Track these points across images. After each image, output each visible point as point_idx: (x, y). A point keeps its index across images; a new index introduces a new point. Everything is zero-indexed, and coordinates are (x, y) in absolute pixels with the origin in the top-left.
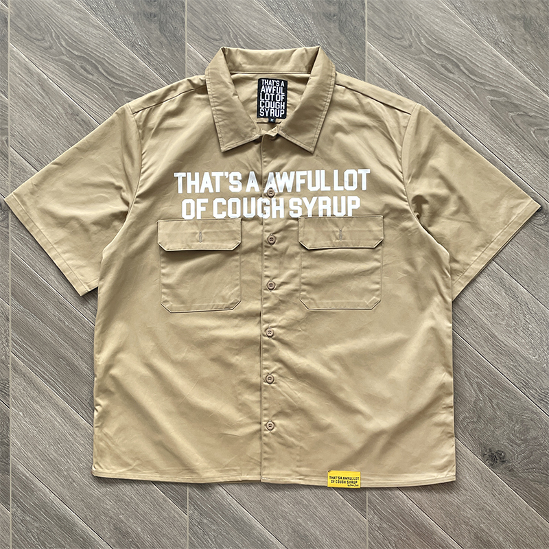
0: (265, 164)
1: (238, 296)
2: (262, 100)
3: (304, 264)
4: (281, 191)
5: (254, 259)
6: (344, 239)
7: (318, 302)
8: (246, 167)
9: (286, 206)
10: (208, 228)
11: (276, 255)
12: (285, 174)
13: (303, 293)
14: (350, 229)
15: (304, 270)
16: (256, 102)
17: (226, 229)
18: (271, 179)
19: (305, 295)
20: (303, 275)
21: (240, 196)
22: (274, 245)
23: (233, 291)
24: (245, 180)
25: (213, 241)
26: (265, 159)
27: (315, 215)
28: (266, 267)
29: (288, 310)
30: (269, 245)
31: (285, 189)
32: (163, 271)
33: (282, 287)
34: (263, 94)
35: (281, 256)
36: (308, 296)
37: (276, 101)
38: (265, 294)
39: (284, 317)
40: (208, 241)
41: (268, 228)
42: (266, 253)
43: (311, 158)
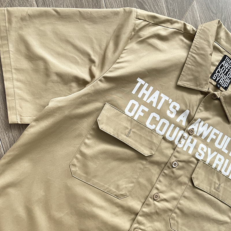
0: (199, 111)
1: (129, 191)
2: (219, 69)
3: (186, 194)
4: (198, 135)
5: (155, 170)
6: (219, 192)
7: (180, 226)
8: (186, 105)
9: (196, 147)
10: (137, 130)
11: (171, 177)
12: (207, 125)
13: (174, 215)
14: (226, 187)
15: (183, 198)
16: (215, 68)
17: (149, 138)
18: (197, 123)
19: (174, 217)
20: (181, 202)
21: (171, 121)
22: (174, 169)
23: (127, 186)
24: (180, 112)
25: (136, 141)
26: (201, 108)
27: (210, 165)
28: (160, 181)
29: (158, 221)
30: (171, 167)
31: (201, 135)
32: (87, 141)
33: (162, 202)
34: (222, 66)
35: (174, 179)
36: (176, 218)
37: (226, 76)
38: (149, 201)
39: (152, 225)
40: (133, 139)
41: (176, 154)
42: (165, 171)
43: (227, 125)
